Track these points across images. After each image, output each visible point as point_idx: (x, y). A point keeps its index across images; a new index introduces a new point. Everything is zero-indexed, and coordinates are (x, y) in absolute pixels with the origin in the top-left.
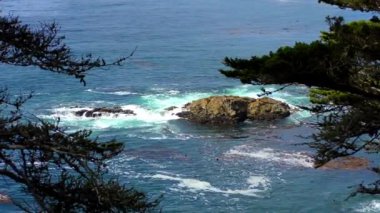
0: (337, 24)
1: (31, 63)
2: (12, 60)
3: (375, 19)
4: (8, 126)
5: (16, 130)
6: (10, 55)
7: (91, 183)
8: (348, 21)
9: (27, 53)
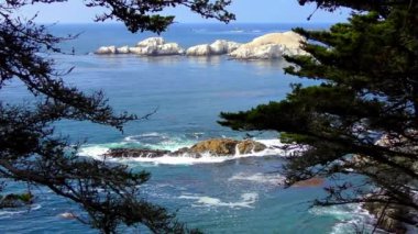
0: (298, 89)
1: (85, 118)
2: (72, 116)
3: (323, 85)
4: (69, 163)
5: (75, 165)
6: (71, 113)
7: (128, 201)
8: (305, 86)
9: (83, 111)
